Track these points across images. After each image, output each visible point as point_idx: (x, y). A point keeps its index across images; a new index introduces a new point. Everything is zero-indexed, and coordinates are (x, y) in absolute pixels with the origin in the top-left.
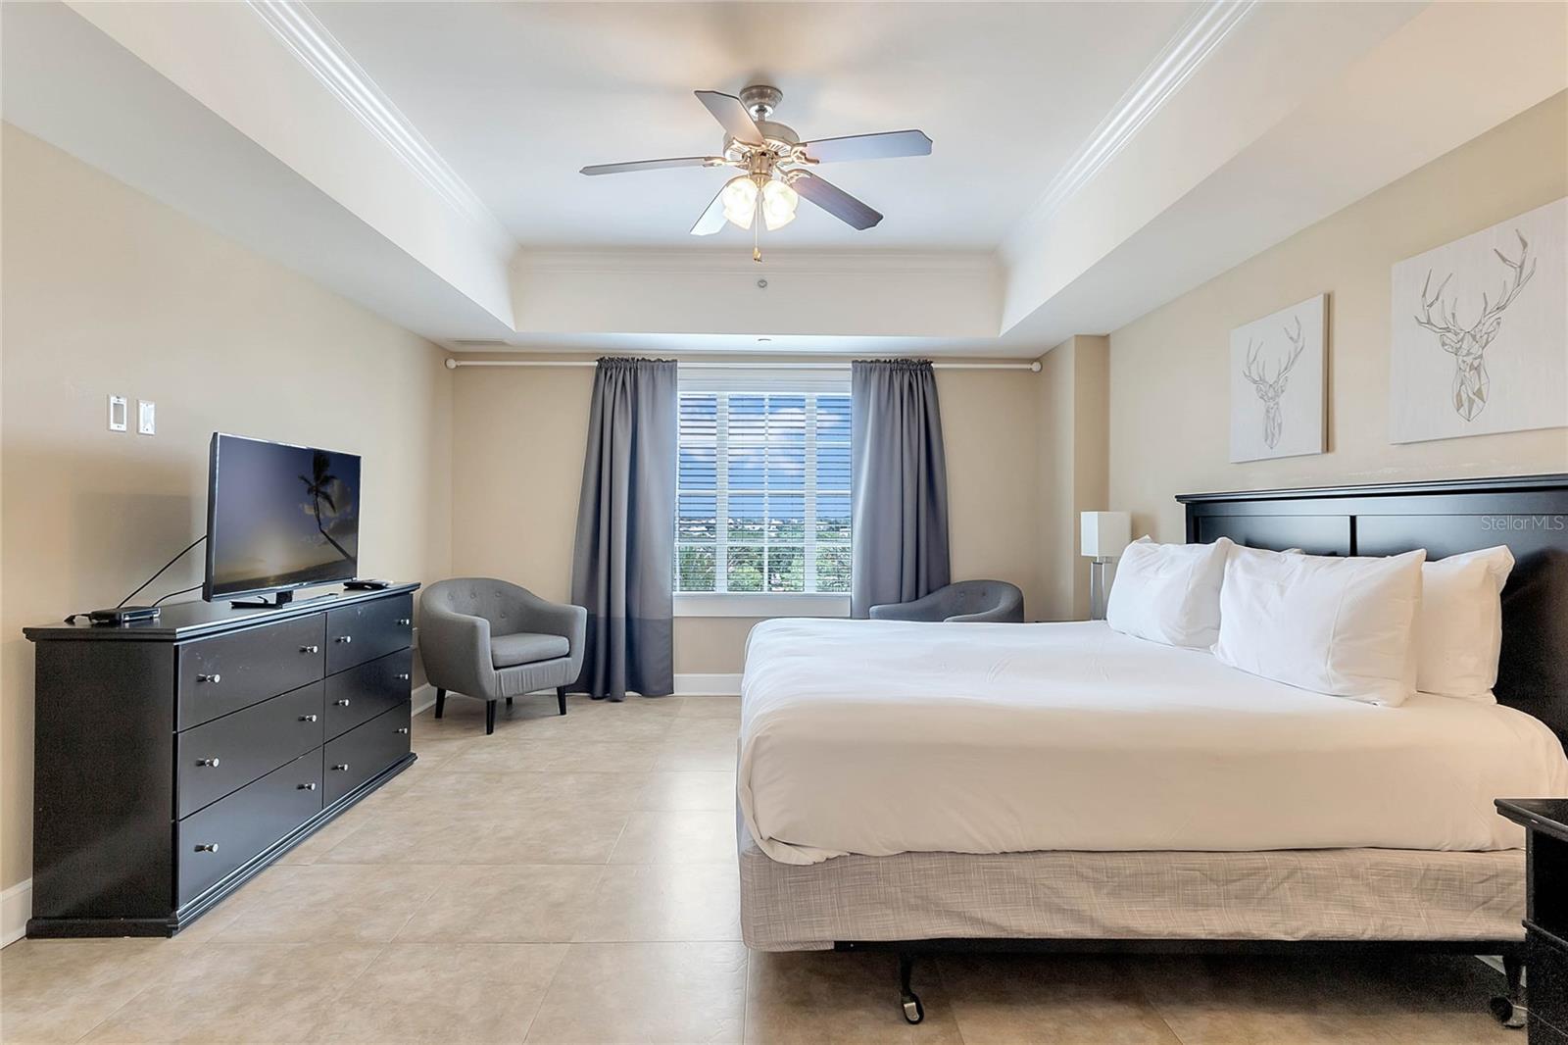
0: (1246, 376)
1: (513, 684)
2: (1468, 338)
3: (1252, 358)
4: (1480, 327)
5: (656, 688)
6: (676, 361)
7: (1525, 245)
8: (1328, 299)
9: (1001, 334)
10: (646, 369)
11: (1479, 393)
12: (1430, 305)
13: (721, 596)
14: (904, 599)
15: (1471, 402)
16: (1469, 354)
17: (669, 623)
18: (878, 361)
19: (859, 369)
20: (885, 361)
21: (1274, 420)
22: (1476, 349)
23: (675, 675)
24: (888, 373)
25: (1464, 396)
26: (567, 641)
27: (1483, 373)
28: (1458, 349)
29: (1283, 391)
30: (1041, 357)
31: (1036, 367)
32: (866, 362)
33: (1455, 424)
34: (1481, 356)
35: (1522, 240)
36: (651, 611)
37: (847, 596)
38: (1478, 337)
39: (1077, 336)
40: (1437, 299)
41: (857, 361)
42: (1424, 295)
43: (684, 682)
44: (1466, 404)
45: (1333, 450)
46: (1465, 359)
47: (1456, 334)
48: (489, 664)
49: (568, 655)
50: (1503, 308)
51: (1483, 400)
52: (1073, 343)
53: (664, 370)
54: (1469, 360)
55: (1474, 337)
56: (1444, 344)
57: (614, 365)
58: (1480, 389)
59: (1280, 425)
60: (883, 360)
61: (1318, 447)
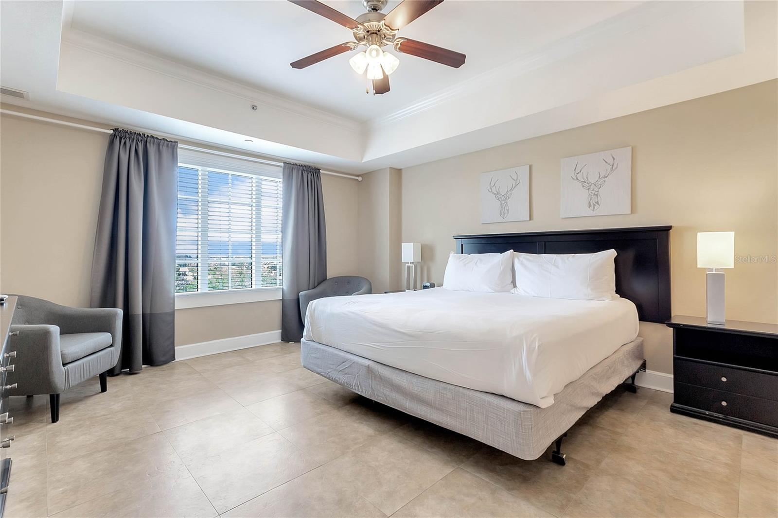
0: (489, 191)
1: (77, 375)
2: (593, 185)
3: (492, 185)
4: (598, 182)
5: (163, 359)
6: (177, 142)
7: (614, 159)
8: (530, 167)
9: (363, 162)
10: (153, 144)
11: (597, 203)
12: (578, 173)
13: (204, 295)
14: (310, 287)
15: (594, 205)
16: (593, 190)
17: (172, 314)
18: (296, 165)
19: (287, 167)
20: (300, 165)
21: (505, 208)
22: (596, 189)
23: (176, 348)
24: (300, 172)
25: (592, 203)
26: (111, 335)
27: (599, 196)
28: (589, 189)
29: (509, 198)
30: (362, 174)
31: (360, 179)
32: (290, 164)
33: (589, 212)
34: (598, 191)
35: (613, 158)
36: (161, 308)
37: (280, 288)
38: (597, 185)
39: (390, 167)
40: (580, 172)
41: (286, 163)
42: (575, 170)
43: (182, 352)
44: (592, 206)
45: (532, 220)
46: (592, 192)
47: (588, 184)
48: (60, 363)
49: (111, 346)
50: (606, 177)
51: (599, 205)
52: (389, 170)
53: (167, 146)
54: (593, 192)
55: (595, 185)
56: (583, 187)
57: (127, 136)
58: (598, 201)
59: (508, 210)
60: (298, 164)
61: (528, 219)
